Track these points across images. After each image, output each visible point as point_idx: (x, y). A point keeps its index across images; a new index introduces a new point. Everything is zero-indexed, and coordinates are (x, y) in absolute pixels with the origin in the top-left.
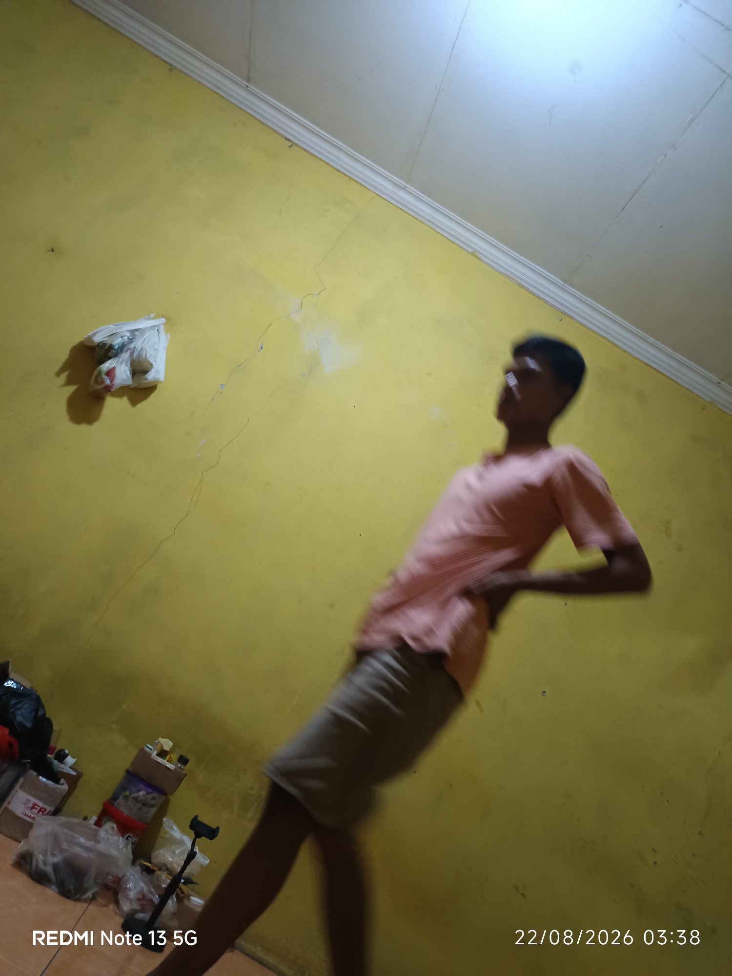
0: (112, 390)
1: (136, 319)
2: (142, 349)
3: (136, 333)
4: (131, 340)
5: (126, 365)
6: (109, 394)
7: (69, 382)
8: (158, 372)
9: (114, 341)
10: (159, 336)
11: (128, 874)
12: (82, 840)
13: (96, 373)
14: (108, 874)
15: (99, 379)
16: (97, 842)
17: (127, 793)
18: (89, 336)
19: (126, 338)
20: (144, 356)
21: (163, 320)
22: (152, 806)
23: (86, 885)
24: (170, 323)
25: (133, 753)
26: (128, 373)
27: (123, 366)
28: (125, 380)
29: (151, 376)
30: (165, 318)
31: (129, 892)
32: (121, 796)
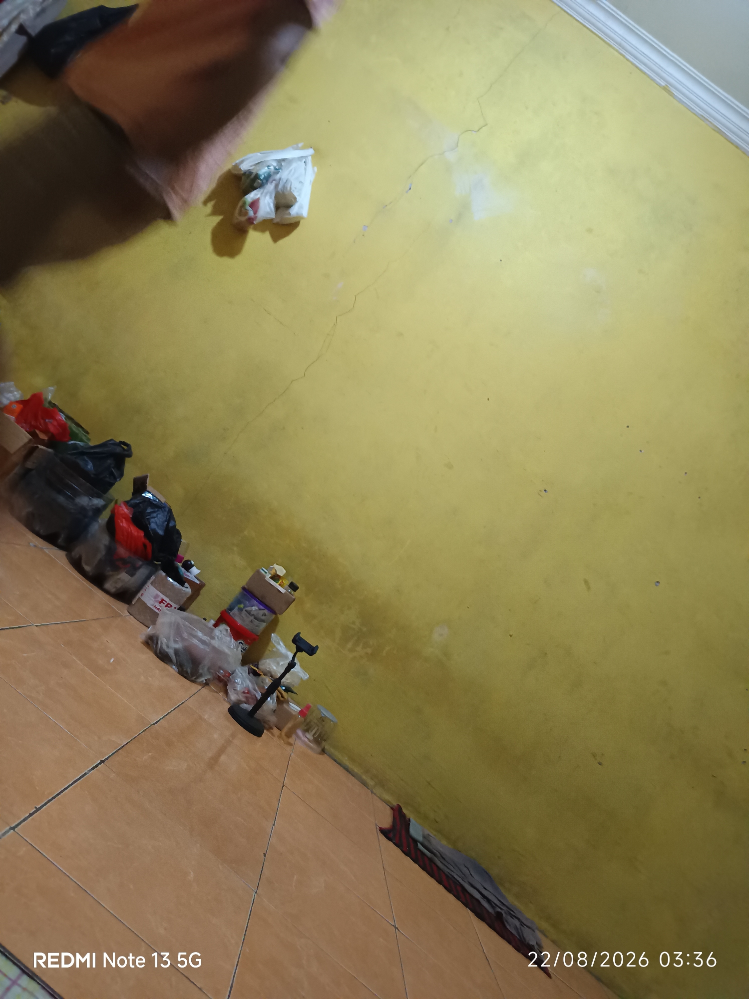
0: (255, 223)
1: (283, 148)
2: (287, 181)
3: (283, 164)
4: (277, 171)
5: (271, 198)
6: (252, 226)
7: (215, 212)
8: (301, 207)
9: (260, 170)
10: (305, 169)
11: (237, 671)
12: (200, 634)
13: (240, 203)
14: (220, 668)
15: (243, 210)
16: (213, 638)
17: (242, 606)
18: (237, 163)
19: (272, 168)
20: (289, 188)
21: (311, 151)
22: (263, 621)
23: (201, 671)
24: (319, 156)
25: (249, 574)
26: (272, 206)
27: (268, 197)
28: (268, 213)
29: (294, 211)
30: (314, 150)
31: (236, 685)
32: (237, 608)
